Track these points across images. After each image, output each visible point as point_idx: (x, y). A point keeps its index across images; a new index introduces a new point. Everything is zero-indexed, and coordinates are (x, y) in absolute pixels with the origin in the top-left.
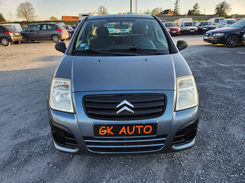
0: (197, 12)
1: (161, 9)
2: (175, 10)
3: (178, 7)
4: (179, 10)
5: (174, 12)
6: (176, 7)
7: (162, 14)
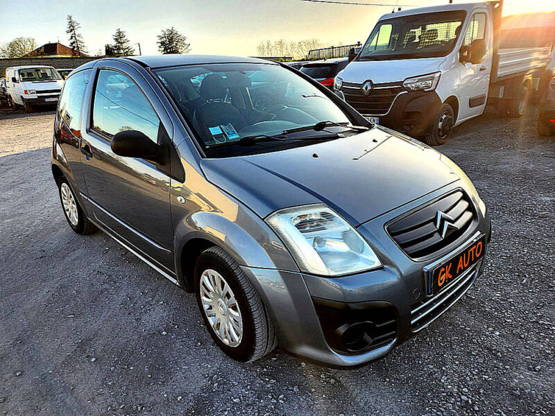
0: (127, 50)
1: (31, 41)
2: (72, 44)
3: (77, 38)
4: (82, 44)
5: (73, 49)
6: (72, 38)
7: (42, 54)
